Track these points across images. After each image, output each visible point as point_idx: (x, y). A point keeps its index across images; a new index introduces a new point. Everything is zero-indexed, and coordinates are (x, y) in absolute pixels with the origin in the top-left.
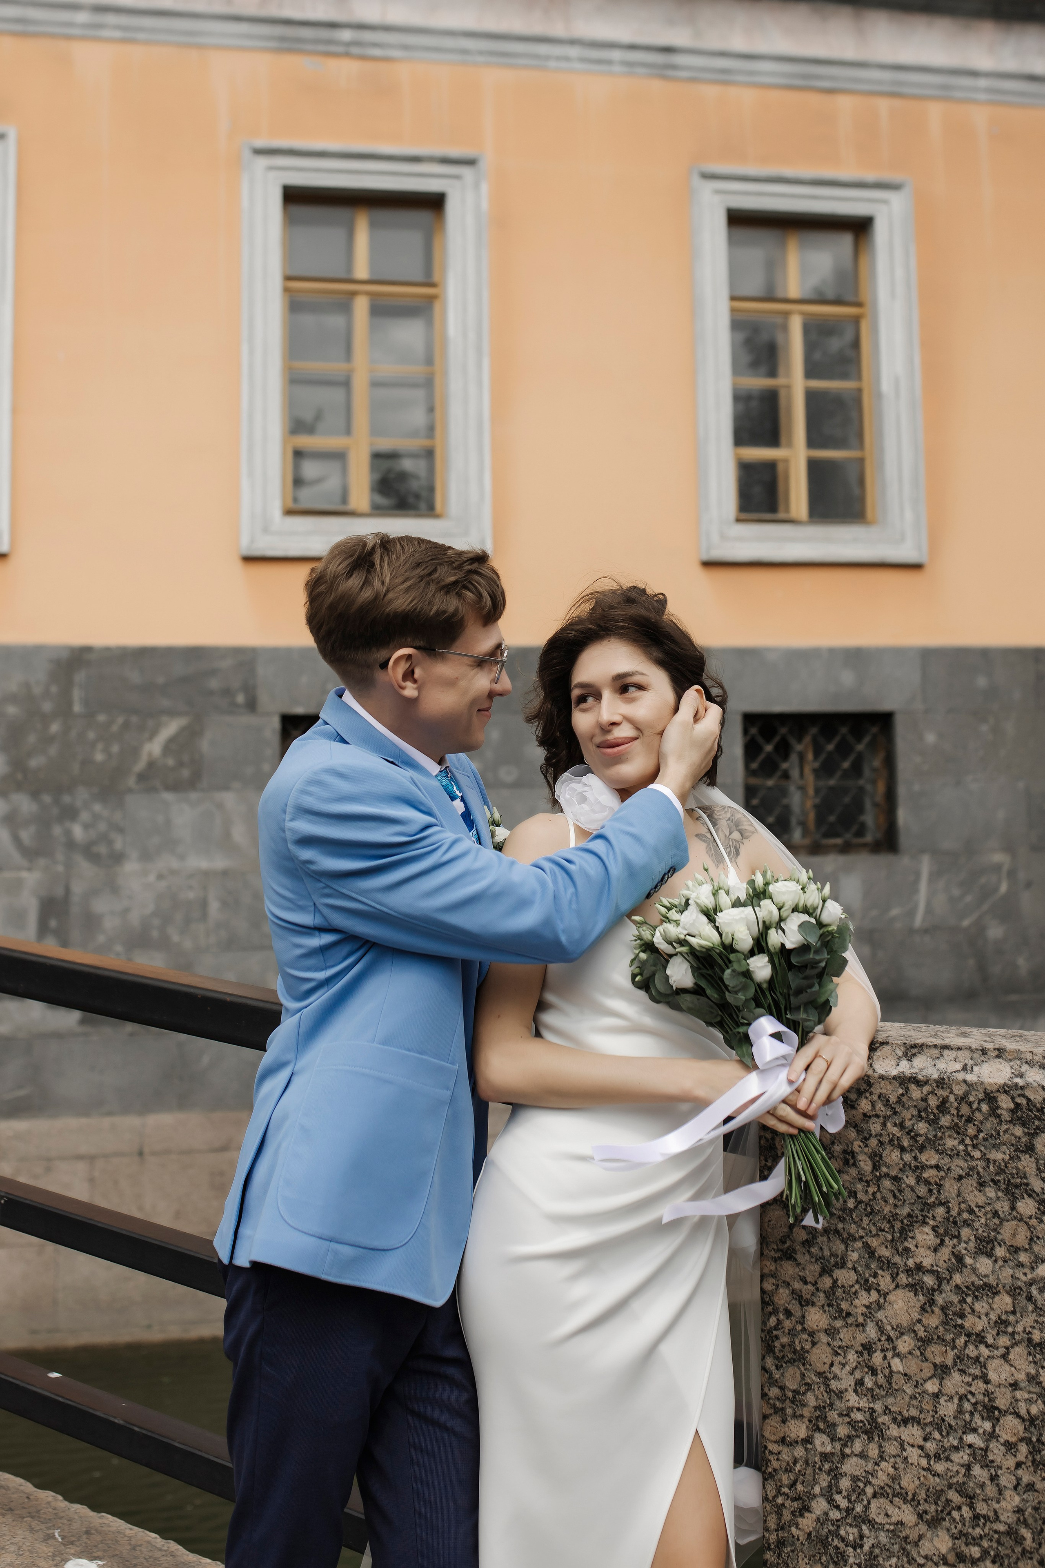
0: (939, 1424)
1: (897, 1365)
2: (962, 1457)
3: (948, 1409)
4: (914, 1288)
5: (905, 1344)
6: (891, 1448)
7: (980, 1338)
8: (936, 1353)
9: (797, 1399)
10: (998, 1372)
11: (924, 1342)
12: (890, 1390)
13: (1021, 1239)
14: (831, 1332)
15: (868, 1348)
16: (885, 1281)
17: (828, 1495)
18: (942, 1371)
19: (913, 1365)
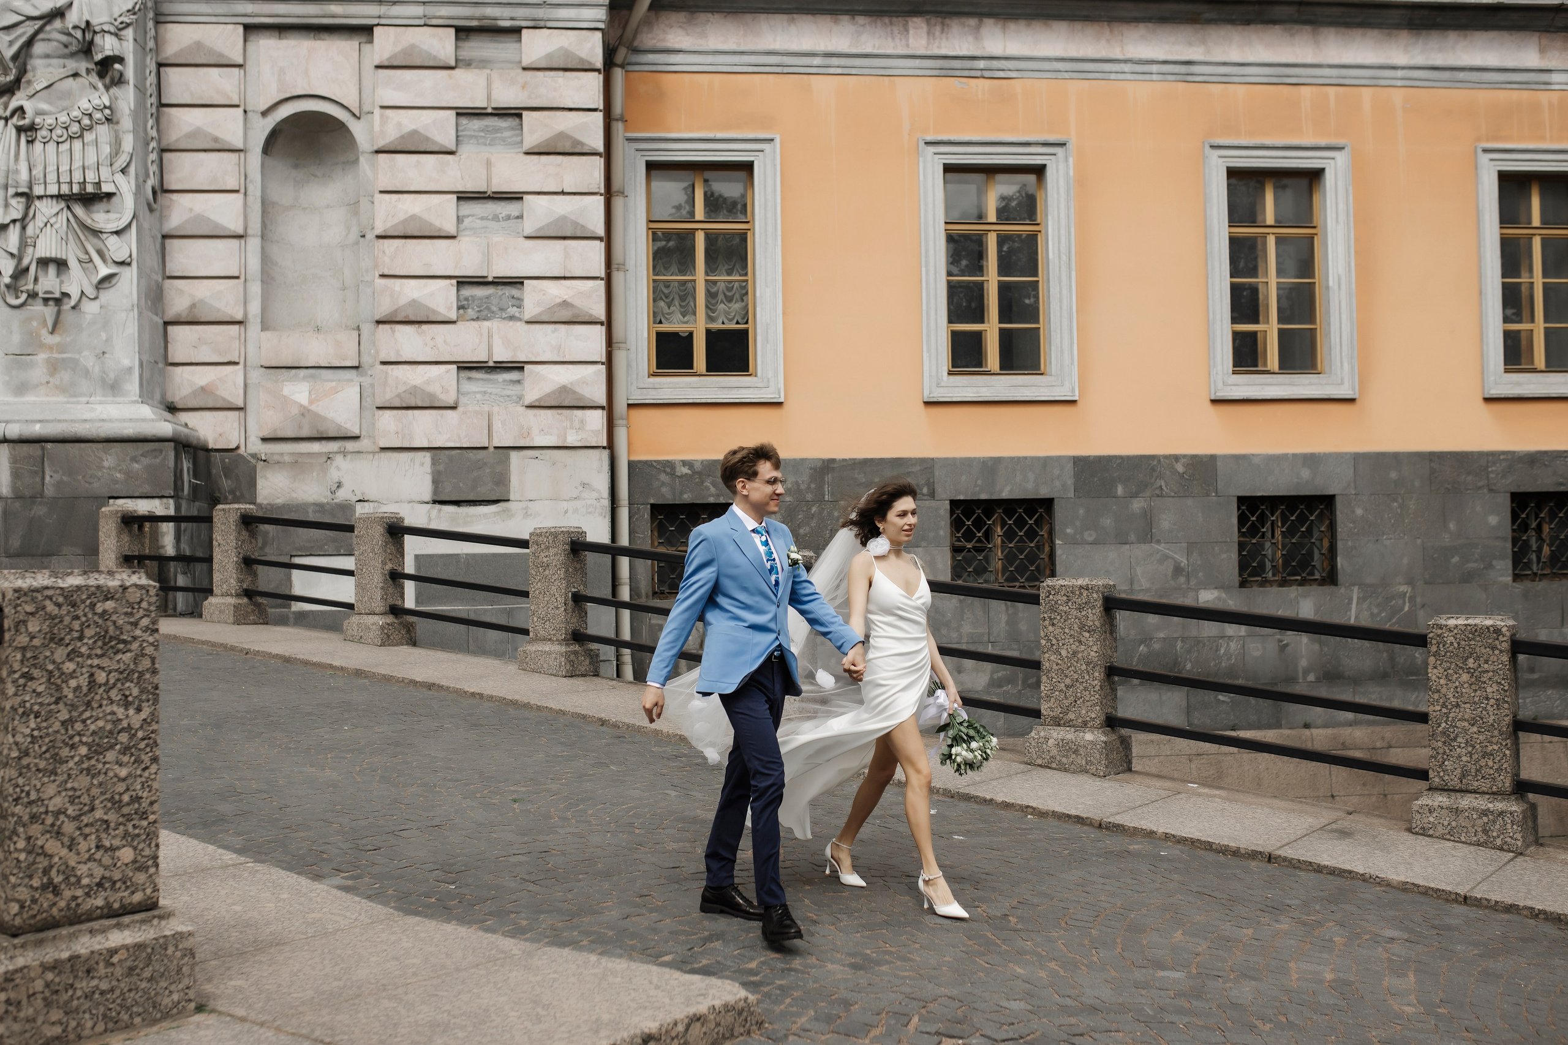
0: (1474, 703)
1: (1464, 690)
2: (1481, 709)
3: (1476, 699)
4: (1468, 673)
5: (1466, 685)
6: (1462, 710)
7: (1485, 682)
8: (1474, 687)
9: (1437, 701)
10: (1489, 690)
11: (1471, 685)
12: (1462, 695)
13: (1495, 659)
14: (1447, 684)
15: (1456, 687)
16: (1461, 672)
17: (1446, 722)
18: (1475, 691)
19: (1468, 690)
